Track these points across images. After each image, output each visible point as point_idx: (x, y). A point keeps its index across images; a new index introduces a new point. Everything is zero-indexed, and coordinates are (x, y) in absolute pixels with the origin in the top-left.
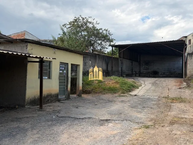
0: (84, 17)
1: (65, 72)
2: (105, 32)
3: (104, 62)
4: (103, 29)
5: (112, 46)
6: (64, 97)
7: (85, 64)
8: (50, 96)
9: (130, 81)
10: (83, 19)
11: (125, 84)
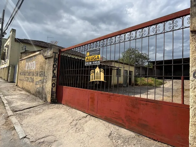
0: (132, 48)
1: (126, 74)
2: (144, 55)
3: (144, 70)
4: (144, 53)
5: (149, 62)
6: (125, 85)
7: (135, 71)
8: (120, 84)
9: (160, 81)
10: (133, 49)
11: (157, 81)
